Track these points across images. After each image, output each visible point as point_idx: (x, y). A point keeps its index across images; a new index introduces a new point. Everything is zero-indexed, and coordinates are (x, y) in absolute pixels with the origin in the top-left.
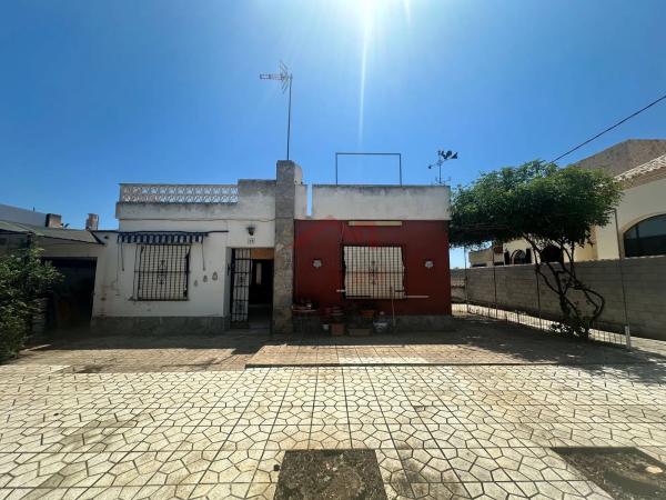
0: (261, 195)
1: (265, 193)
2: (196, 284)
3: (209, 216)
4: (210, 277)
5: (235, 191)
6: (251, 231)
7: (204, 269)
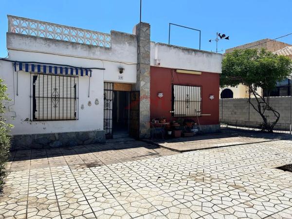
0: (127, 45)
1: (130, 44)
2: (82, 107)
3: (92, 56)
4: (93, 102)
5: (109, 39)
6: (121, 71)
7: (89, 97)
